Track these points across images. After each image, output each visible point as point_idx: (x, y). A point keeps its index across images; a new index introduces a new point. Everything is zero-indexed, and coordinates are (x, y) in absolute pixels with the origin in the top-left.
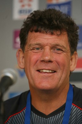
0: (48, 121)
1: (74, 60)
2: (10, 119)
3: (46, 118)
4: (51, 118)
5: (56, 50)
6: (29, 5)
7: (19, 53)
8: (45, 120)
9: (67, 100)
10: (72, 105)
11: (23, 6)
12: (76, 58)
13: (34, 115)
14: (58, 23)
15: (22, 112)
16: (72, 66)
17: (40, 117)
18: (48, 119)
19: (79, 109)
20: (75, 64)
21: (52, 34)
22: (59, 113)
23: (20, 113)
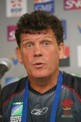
0: (43, 98)
1: (62, 50)
2: (12, 97)
3: (41, 96)
4: (45, 95)
5: (45, 44)
6: (19, 5)
7: (17, 50)
8: (40, 97)
9: (58, 82)
10: (62, 86)
11: (14, 6)
12: (63, 48)
13: (31, 94)
14: (42, 25)
15: (22, 92)
16: (61, 55)
17: (35, 95)
18: (43, 96)
19: (68, 88)
20: (63, 53)
21: (39, 33)
22: (52, 92)
23: (21, 93)
